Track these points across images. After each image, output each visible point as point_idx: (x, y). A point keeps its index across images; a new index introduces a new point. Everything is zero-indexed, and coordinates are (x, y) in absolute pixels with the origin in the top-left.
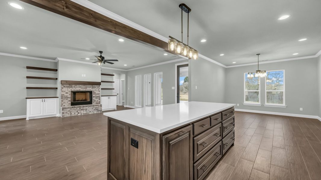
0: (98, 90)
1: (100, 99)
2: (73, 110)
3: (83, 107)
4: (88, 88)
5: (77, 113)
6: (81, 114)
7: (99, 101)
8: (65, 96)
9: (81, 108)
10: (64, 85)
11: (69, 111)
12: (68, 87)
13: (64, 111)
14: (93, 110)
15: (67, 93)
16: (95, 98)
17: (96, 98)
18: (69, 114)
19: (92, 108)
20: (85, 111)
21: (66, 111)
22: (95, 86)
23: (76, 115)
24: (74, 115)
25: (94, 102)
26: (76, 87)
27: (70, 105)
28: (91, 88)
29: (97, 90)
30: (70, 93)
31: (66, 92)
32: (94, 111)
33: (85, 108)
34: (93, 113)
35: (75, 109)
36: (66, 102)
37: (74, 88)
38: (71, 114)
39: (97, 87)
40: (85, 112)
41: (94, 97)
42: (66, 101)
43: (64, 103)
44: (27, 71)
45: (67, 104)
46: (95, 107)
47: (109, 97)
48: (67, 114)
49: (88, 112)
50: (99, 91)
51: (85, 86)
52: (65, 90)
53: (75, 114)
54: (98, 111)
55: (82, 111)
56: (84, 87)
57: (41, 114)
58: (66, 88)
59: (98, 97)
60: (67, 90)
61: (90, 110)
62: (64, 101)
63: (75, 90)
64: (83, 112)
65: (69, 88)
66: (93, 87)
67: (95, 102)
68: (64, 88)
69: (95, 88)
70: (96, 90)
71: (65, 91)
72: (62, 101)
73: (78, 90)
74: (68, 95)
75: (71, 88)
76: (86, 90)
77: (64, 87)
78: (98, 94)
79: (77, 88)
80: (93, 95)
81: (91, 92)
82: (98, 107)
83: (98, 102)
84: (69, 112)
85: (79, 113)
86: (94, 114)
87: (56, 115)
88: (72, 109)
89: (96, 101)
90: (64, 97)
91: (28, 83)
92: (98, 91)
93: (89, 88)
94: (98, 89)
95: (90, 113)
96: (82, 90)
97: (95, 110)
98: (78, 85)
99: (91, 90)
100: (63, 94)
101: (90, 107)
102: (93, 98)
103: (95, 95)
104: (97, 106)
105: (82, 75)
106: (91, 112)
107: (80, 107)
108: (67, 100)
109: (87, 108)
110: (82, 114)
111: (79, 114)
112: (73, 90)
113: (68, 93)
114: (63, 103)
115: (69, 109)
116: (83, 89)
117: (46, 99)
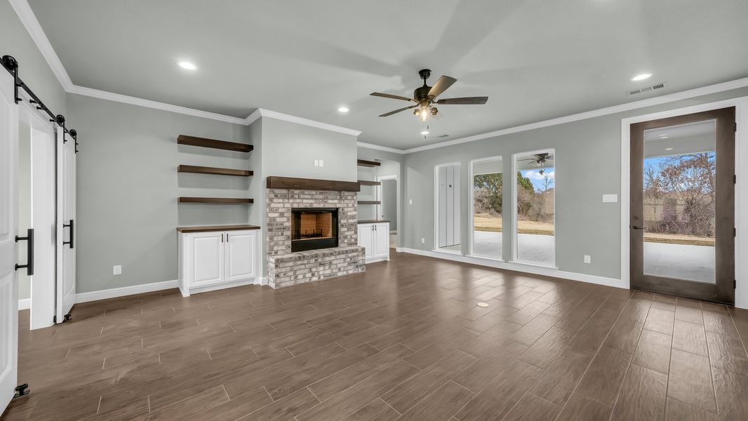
0: (353, 205)
1: (356, 233)
2: (301, 265)
3: (324, 255)
4: (330, 201)
5: (309, 275)
6: (319, 278)
7: (354, 236)
8: (277, 224)
9: (320, 260)
10: (277, 191)
11: (291, 271)
12: (284, 197)
13: (279, 270)
14: (346, 264)
15: (282, 215)
16: (346, 229)
17: (348, 230)
18: (292, 278)
19: (345, 259)
20: (327, 267)
21: (284, 270)
22: (346, 193)
23: (307, 281)
24: (303, 281)
25: (343, 242)
26: (302, 196)
27: (290, 250)
28: (336, 201)
29: (350, 205)
30: (289, 214)
31: (280, 210)
32: (350, 268)
33: (327, 259)
34: (345, 273)
35: (306, 262)
36: (281, 242)
37: (298, 201)
38: (296, 278)
39: (349, 198)
40: (328, 272)
41: (342, 226)
42: (280, 238)
43: (277, 244)
44: (180, 151)
45: (284, 248)
46: (350, 255)
47: (374, 224)
48: (287, 279)
49: (334, 271)
50: (355, 210)
51: (322, 193)
52: (276, 205)
53: (304, 277)
54: (357, 267)
55: (322, 268)
56: (321, 197)
57: (220, 280)
58: (281, 200)
59: (352, 224)
60: (281, 205)
61: (339, 266)
62: (275, 239)
63: (302, 206)
64: (324, 272)
65: (286, 201)
66: (341, 198)
67: (346, 241)
68: (275, 200)
69: (346, 201)
70: (348, 207)
71: (277, 209)
72: (271, 239)
73: (308, 206)
74: (285, 219)
75: (291, 201)
76: (327, 206)
77: (276, 196)
78: (353, 217)
79: (305, 201)
80: (343, 221)
81: (335, 213)
82: (358, 256)
83: (353, 240)
84: (291, 274)
85: (313, 275)
86: (348, 276)
87: (253, 279)
88: (299, 263)
89: (349, 237)
90: (275, 227)
91: (181, 185)
92: (351, 209)
93: (332, 202)
94: (352, 202)
95: (340, 274)
96: (315, 206)
97: (349, 264)
98: (306, 192)
99: (338, 206)
100: (274, 219)
101: (338, 257)
102: (342, 230)
103: (345, 221)
104: (355, 254)
105: (316, 161)
106: (342, 269)
107: (316, 256)
108: (282, 234)
109: (333, 258)
110: (322, 278)
111: (315, 279)
112: (295, 206)
113: (285, 215)
114: (272, 244)
115: (291, 264)
116: (319, 203)
117: (230, 233)
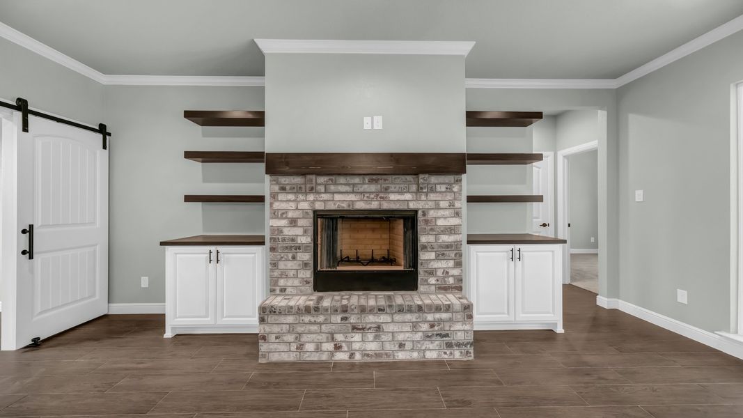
0: (452, 205)
1: (458, 264)
2: (310, 323)
3: (363, 310)
4: (393, 197)
5: (329, 346)
6: (352, 355)
7: (456, 272)
8: (284, 240)
9: (353, 319)
10: (284, 180)
11: (289, 332)
12: (297, 190)
13: (268, 329)
14: (418, 336)
15: (293, 223)
16: (433, 255)
17: (437, 258)
18: (293, 347)
19: (415, 326)
20: (370, 337)
21: (276, 329)
22: (433, 179)
23: (324, 357)
24: (315, 357)
25: (426, 282)
26: (332, 188)
27: (310, 288)
28: (408, 196)
29: (443, 204)
30: (308, 222)
31: (290, 215)
32: (428, 344)
33: (371, 318)
34: (415, 355)
35: (321, 319)
36: (292, 273)
37: (325, 197)
38: (300, 347)
39: (443, 188)
40: (372, 346)
41: (424, 247)
42: (290, 264)
43: (284, 275)
45: (296, 282)
46: (430, 317)
47: (517, 246)
48: (283, 347)
49: (388, 347)
50: (457, 214)
51: (376, 181)
52: (284, 206)
53: (318, 349)
54: (449, 345)
55: (357, 337)
56: (373, 188)
58: (291, 197)
59: (448, 246)
60: (293, 205)
61: (400, 337)
62: (282, 265)
63: (331, 206)
64: (362, 346)
65: (301, 197)
66: (419, 190)
67: (432, 280)
68: (281, 197)
69: (432, 196)
70: (438, 208)
71: (285, 212)
72: (274, 264)
73: (345, 206)
74: (299, 231)
75: (311, 197)
76: (386, 206)
77: (283, 189)
78: (451, 230)
79: (337, 197)
80: (423, 239)
81: (410, 219)
82: (451, 320)
83: (451, 281)
84: (290, 338)
85: (338, 348)
86: (423, 364)
88: (307, 318)
89: (440, 273)
90: (280, 244)
92: (447, 213)
93: (400, 197)
94: (450, 197)
95: (401, 356)
96: (360, 205)
97: (427, 337)
98: (342, 180)
99: (412, 206)
100: (279, 230)
101: (398, 317)
102: (423, 256)
103: (431, 239)
104: (444, 316)
105: (367, 120)
106: (408, 346)
107: (345, 309)
108: (294, 258)
109: (383, 318)
110: (358, 357)
112: (319, 206)
113: (300, 222)
114: (276, 273)
115: (290, 319)
116: (369, 201)
117: (221, 249)
